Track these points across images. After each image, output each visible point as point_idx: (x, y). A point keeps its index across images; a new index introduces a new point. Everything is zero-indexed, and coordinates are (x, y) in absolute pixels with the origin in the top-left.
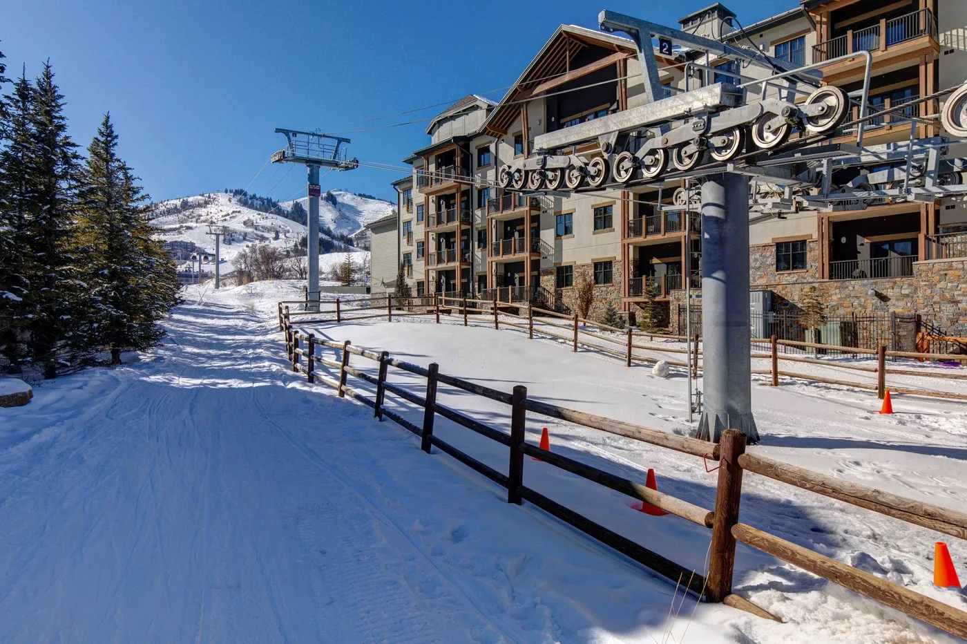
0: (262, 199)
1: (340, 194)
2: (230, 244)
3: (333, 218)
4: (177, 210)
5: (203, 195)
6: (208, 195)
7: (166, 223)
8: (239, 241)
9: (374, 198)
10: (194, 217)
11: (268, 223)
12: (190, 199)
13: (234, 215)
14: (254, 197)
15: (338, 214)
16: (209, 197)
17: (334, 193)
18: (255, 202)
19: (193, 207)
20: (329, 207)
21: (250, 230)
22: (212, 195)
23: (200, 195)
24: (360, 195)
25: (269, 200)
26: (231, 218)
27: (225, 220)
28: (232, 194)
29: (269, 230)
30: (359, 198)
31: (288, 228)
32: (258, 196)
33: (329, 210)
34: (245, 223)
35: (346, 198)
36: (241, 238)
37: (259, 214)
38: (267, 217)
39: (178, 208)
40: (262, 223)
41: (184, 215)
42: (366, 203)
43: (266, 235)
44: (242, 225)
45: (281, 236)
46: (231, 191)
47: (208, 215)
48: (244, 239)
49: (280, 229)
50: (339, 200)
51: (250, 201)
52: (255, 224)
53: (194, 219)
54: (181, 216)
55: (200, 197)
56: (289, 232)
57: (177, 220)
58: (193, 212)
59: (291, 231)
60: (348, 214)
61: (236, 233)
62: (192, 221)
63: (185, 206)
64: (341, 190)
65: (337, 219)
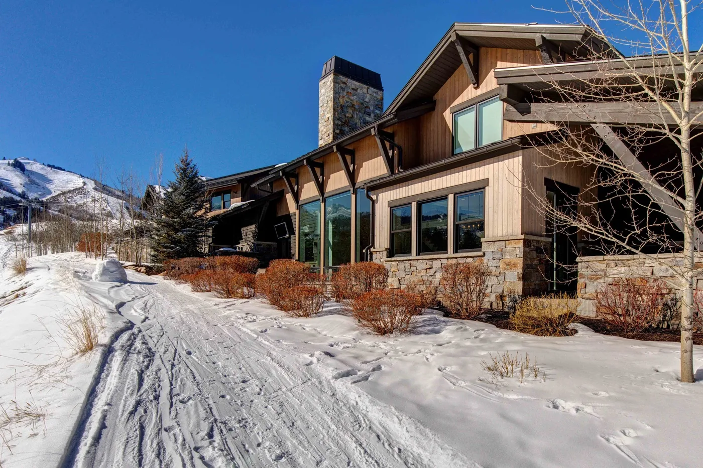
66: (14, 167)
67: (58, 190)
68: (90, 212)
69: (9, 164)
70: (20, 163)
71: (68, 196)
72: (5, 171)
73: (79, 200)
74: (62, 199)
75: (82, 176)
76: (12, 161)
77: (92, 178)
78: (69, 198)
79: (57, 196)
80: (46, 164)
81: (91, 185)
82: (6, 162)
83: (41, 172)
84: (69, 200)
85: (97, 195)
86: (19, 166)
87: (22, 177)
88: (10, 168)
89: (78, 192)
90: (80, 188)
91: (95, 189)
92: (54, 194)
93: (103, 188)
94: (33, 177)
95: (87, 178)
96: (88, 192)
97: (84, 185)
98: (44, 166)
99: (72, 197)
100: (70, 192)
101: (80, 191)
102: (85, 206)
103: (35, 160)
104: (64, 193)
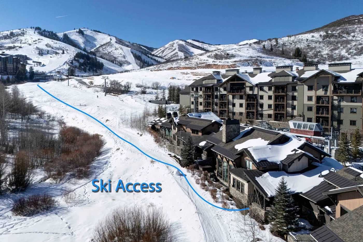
0: (49, 32)
1: (85, 30)
2: (42, 56)
3: (83, 41)
4: (8, 36)
5: (20, 30)
6: (22, 29)
7: (5, 43)
8: (45, 54)
9: (101, 32)
10: (18, 41)
11: (58, 46)
12: (14, 31)
13: (40, 41)
14: (45, 31)
15: (85, 40)
16: (23, 30)
17: (82, 29)
18: (46, 33)
19: (17, 35)
20: (81, 36)
21: (49, 49)
22: (24, 30)
23: (19, 29)
24: (94, 31)
25: (52, 32)
26: (38, 42)
27: (36, 43)
28: (34, 29)
29: (58, 49)
30: (94, 32)
31: (67, 48)
32: (46, 30)
33: (81, 38)
34: (46, 45)
35: (88, 32)
36: (46, 53)
37: (52, 41)
38: (56, 43)
39: (9, 35)
40: (54, 45)
41: (14, 40)
42: (98, 34)
43: (58, 51)
44: (45, 46)
45: (65, 52)
46: (34, 28)
47: (25, 40)
48: (48, 53)
49: (63, 49)
50: (85, 33)
51: (43, 33)
52: (51, 46)
53: (19, 42)
54: (12, 40)
55: (19, 31)
56: (68, 50)
57: (10, 42)
58: (17, 38)
59: (69, 49)
60: (89, 40)
61: (43, 50)
62: (18, 43)
63: (12, 34)
64: (85, 28)
65: (84, 42)
66: (79, 33)
67: (99, 44)
68: (115, 56)
69: (77, 32)
70: (82, 31)
71: (104, 47)
72: (75, 36)
73: (109, 49)
74: (101, 49)
75: (109, 35)
76: (78, 30)
77: (115, 36)
78: (104, 49)
79: (99, 47)
80: (93, 30)
81: (114, 40)
82: (75, 31)
83: (91, 35)
84: (104, 50)
85: (117, 46)
86: (81, 32)
87: (83, 38)
88: (77, 34)
89: (108, 45)
90: (109, 43)
91: (116, 42)
92: (98, 46)
93: (120, 41)
94: (88, 38)
95: (112, 36)
96: (113, 44)
97: (111, 40)
98: (91, 31)
99: (105, 48)
100: (104, 45)
101: (109, 44)
102: (112, 52)
103: (88, 28)
104: (102, 46)
